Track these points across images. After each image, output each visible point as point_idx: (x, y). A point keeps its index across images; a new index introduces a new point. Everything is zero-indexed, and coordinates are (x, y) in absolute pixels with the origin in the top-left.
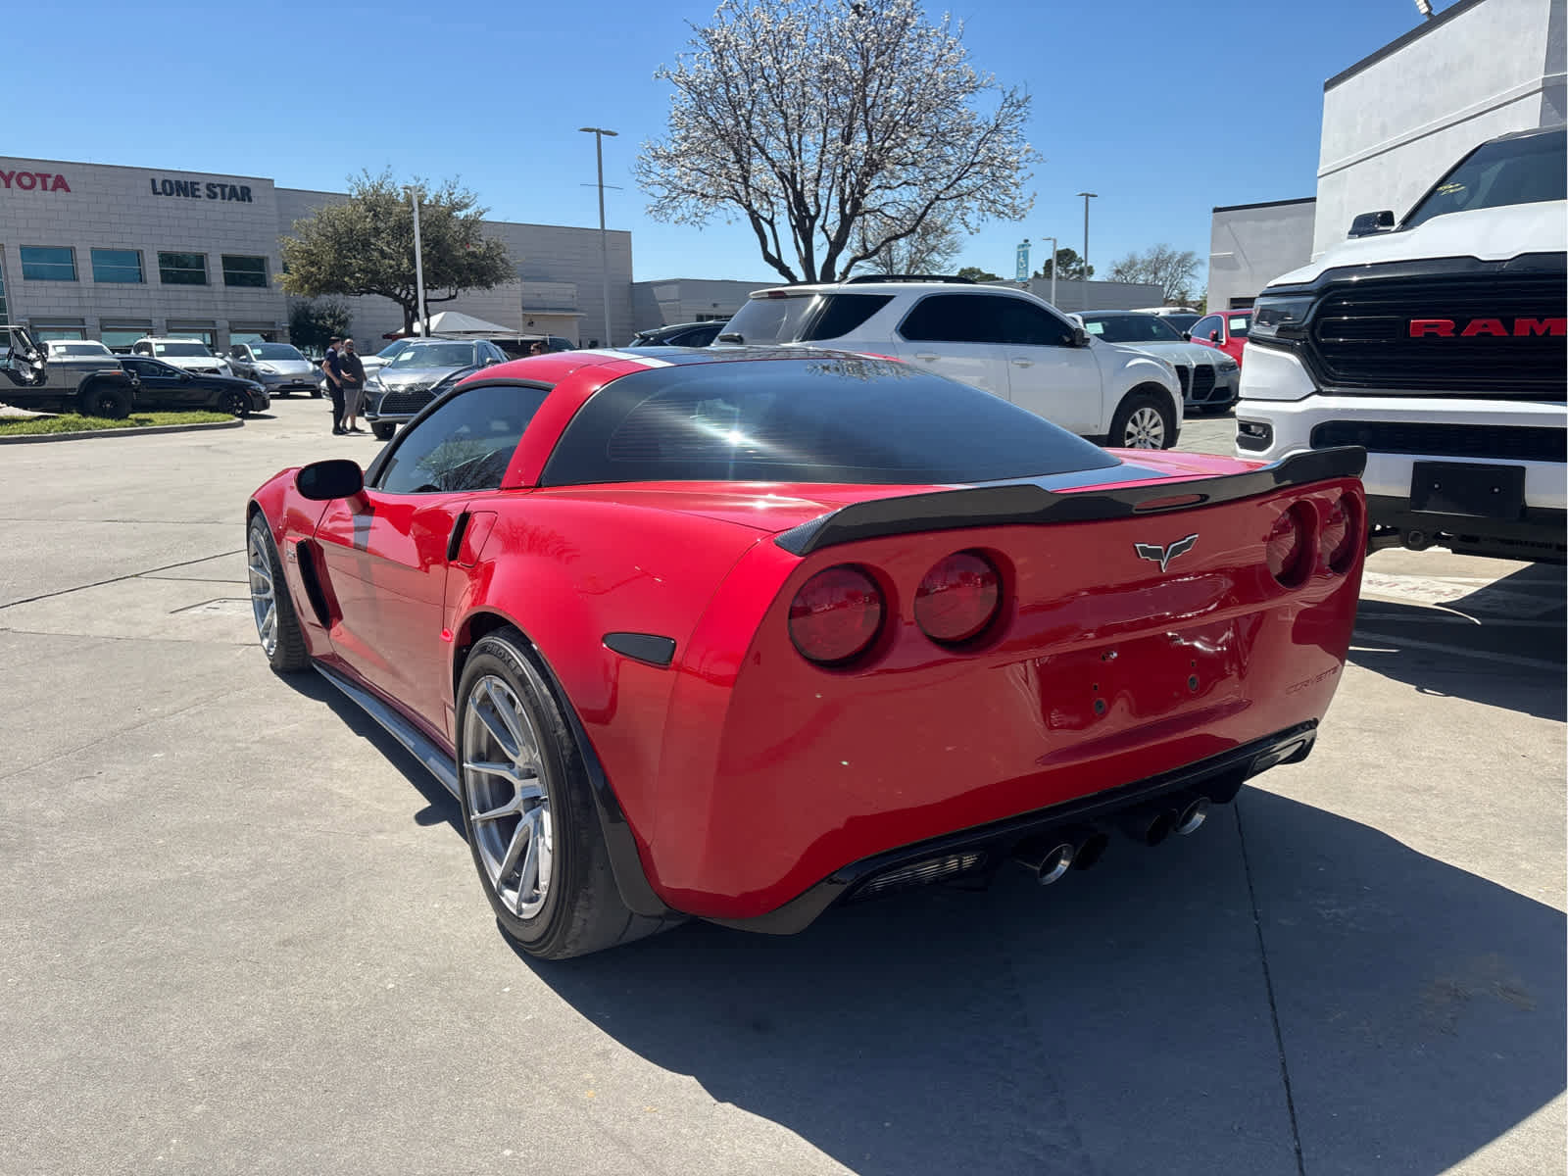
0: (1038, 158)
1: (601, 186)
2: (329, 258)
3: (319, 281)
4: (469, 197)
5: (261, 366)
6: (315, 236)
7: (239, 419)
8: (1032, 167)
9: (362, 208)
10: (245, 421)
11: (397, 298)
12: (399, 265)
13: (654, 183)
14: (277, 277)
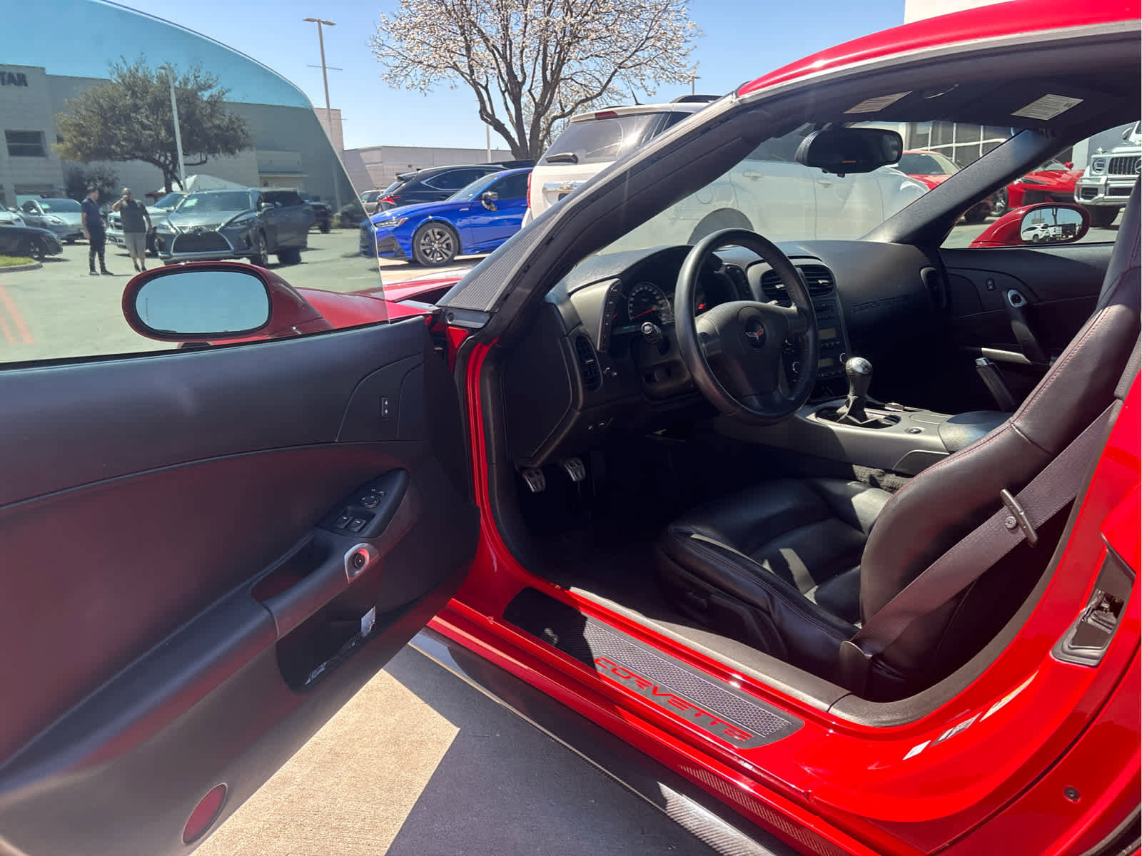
0: (699, 33)
1: (324, 68)
2: (96, 130)
3: (88, 148)
4: (212, 79)
5: (50, 218)
6: (84, 113)
7: (38, 262)
8: (695, 41)
9: (121, 88)
10: (43, 264)
11: (157, 163)
12: (158, 134)
13: (387, 55)
14: (53, 147)
